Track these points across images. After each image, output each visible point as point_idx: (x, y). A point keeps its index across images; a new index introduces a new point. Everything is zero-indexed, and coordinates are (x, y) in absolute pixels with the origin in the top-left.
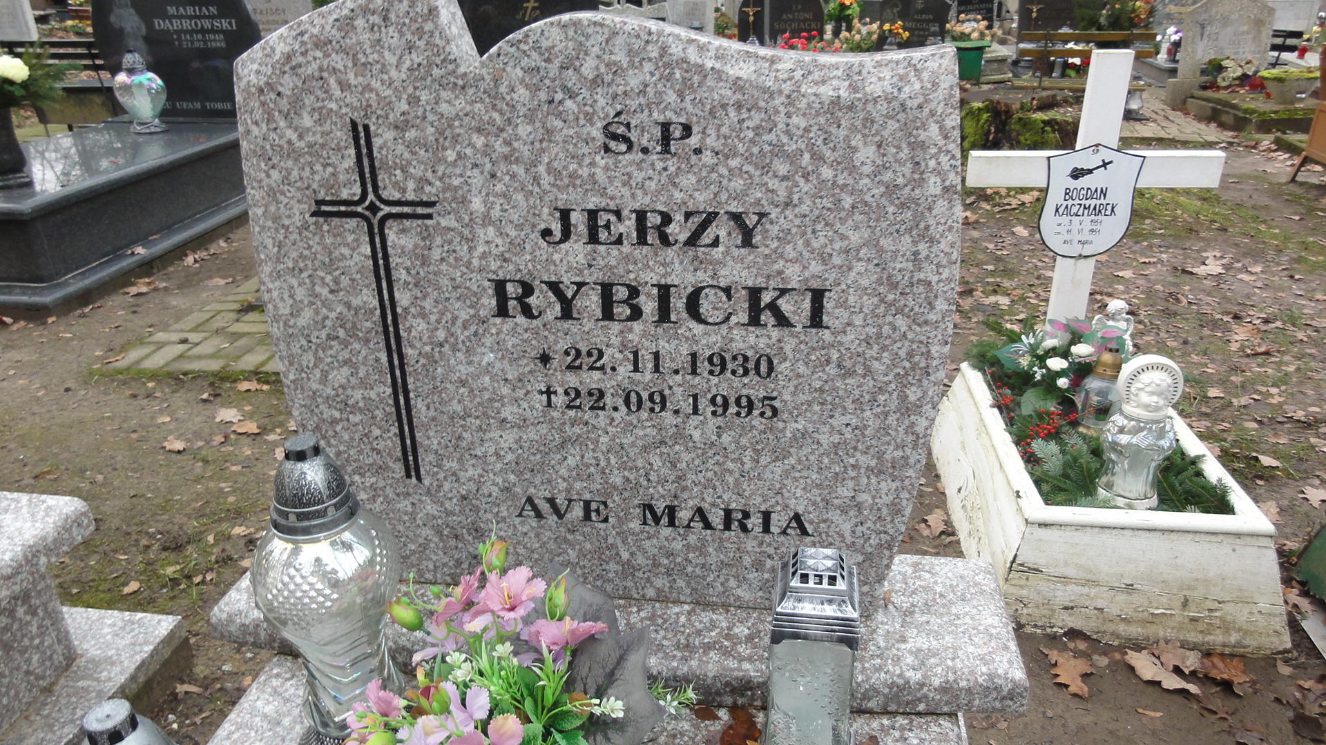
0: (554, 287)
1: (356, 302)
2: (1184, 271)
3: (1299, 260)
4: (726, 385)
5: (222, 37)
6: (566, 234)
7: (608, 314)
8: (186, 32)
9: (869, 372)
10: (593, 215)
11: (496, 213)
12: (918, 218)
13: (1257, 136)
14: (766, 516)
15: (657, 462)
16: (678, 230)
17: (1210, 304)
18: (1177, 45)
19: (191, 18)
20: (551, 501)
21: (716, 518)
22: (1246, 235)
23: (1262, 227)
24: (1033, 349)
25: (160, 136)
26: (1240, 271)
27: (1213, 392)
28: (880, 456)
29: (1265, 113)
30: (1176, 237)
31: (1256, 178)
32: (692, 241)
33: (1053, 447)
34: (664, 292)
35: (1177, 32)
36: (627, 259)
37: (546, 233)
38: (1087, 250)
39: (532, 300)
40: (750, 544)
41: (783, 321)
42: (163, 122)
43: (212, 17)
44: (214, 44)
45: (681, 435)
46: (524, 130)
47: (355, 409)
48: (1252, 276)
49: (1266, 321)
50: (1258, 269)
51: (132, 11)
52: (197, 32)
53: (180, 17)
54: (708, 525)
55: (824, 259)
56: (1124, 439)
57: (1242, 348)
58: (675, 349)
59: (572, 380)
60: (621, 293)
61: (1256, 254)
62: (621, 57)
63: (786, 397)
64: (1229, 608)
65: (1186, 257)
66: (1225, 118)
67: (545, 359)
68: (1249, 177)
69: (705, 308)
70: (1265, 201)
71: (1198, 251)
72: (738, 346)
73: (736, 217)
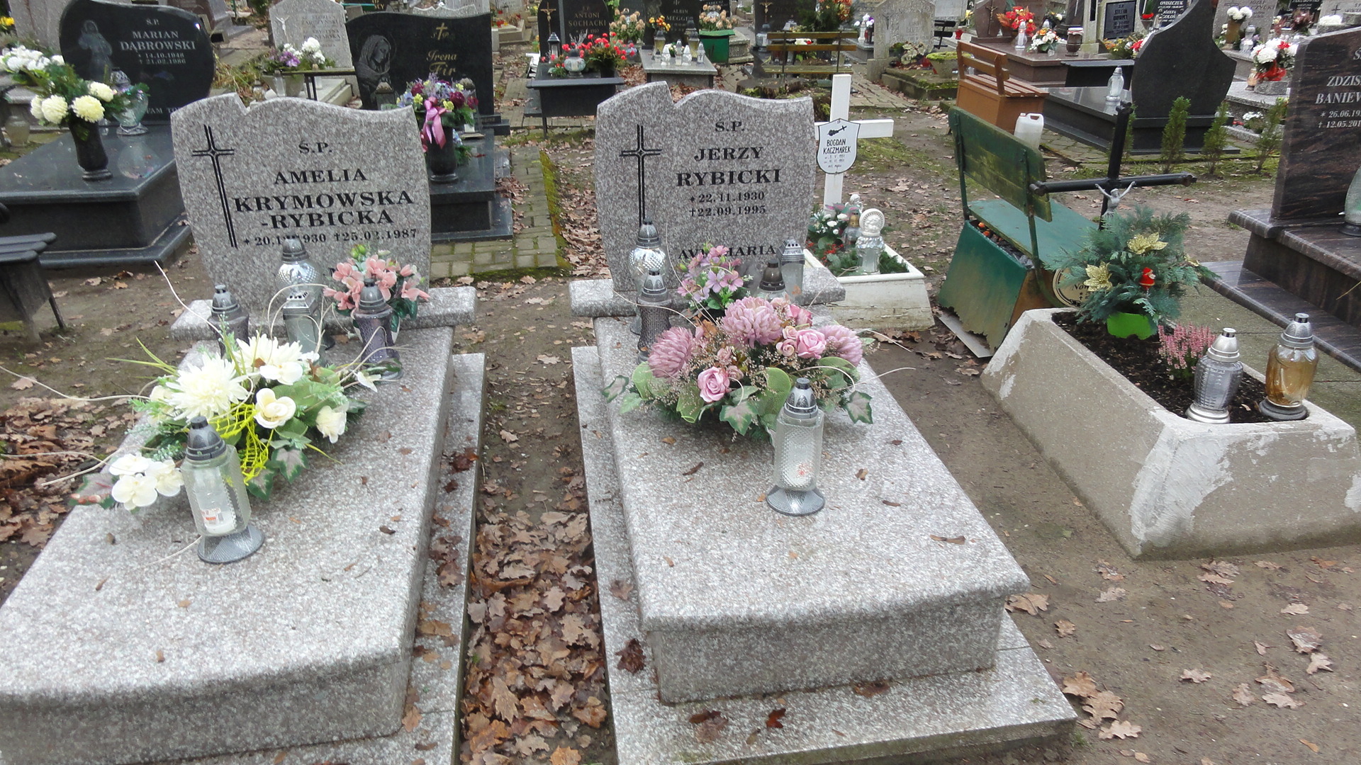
0: (697, 175)
1: (631, 184)
2: (887, 190)
3: (948, 180)
4: (747, 203)
5: (182, 55)
6: (702, 157)
7: (714, 182)
8: (151, 51)
9: (792, 194)
10: (711, 151)
11: (681, 152)
12: (805, 146)
13: (929, 102)
14: (761, 248)
15: (727, 232)
16: (736, 154)
17: (901, 207)
18: (871, 30)
19: (154, 40)
20: (691, 251)
21: (745, 251)
22: (920, 168)
23: (930, 164)
24: (821, 218)
25: (144, 137)
26: (917, 188)
27: (904, 246)
28: (796, 222)
29: (933, 85)
30: (882, 171)
31: (928, 132)
32: (741, 157)
33: (836, 257)
34: (732, 173)
35: (870, 19)
36: (721, 164)
37: (696, 157)
38: (839, 170)
39: (690, 180)
40: (756, 259)
41: (767, 181)
42: (144, 125)
43: (174, 40)
44: (175, 61)
45: (735, 222)
46: (692, 125)
47: (625, 224)
48: (923, 190)
49: (929, 212)
50: (926, 186)
51: (100, 36)
52: (160, 52)
53: (145, 40)
54: (743, 254)
55: (779, 160)
56: (864, 246)
57: (918, 225)
58: (734, 192)
59: (701, 206)
60: (718, 175)
61: (924, 178)
62: (722, 103)
63: (768, 205)
64: (910, 311)
65: (888, 182)
66: (909, 89)
67: (693, 199)
68: (924, 132)
69: (744, 178)
70: (934, 147)
71: (894, 178)
72: (753, 190)
73: (754, 149)
